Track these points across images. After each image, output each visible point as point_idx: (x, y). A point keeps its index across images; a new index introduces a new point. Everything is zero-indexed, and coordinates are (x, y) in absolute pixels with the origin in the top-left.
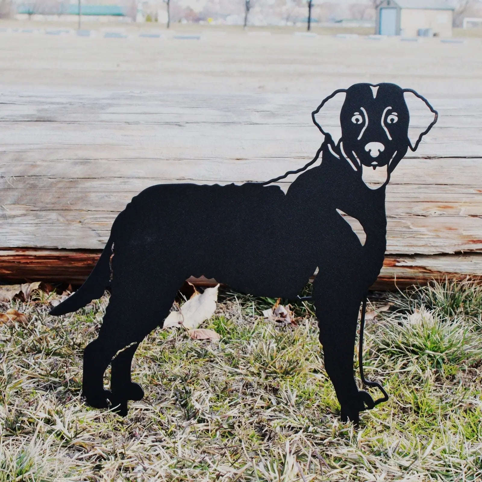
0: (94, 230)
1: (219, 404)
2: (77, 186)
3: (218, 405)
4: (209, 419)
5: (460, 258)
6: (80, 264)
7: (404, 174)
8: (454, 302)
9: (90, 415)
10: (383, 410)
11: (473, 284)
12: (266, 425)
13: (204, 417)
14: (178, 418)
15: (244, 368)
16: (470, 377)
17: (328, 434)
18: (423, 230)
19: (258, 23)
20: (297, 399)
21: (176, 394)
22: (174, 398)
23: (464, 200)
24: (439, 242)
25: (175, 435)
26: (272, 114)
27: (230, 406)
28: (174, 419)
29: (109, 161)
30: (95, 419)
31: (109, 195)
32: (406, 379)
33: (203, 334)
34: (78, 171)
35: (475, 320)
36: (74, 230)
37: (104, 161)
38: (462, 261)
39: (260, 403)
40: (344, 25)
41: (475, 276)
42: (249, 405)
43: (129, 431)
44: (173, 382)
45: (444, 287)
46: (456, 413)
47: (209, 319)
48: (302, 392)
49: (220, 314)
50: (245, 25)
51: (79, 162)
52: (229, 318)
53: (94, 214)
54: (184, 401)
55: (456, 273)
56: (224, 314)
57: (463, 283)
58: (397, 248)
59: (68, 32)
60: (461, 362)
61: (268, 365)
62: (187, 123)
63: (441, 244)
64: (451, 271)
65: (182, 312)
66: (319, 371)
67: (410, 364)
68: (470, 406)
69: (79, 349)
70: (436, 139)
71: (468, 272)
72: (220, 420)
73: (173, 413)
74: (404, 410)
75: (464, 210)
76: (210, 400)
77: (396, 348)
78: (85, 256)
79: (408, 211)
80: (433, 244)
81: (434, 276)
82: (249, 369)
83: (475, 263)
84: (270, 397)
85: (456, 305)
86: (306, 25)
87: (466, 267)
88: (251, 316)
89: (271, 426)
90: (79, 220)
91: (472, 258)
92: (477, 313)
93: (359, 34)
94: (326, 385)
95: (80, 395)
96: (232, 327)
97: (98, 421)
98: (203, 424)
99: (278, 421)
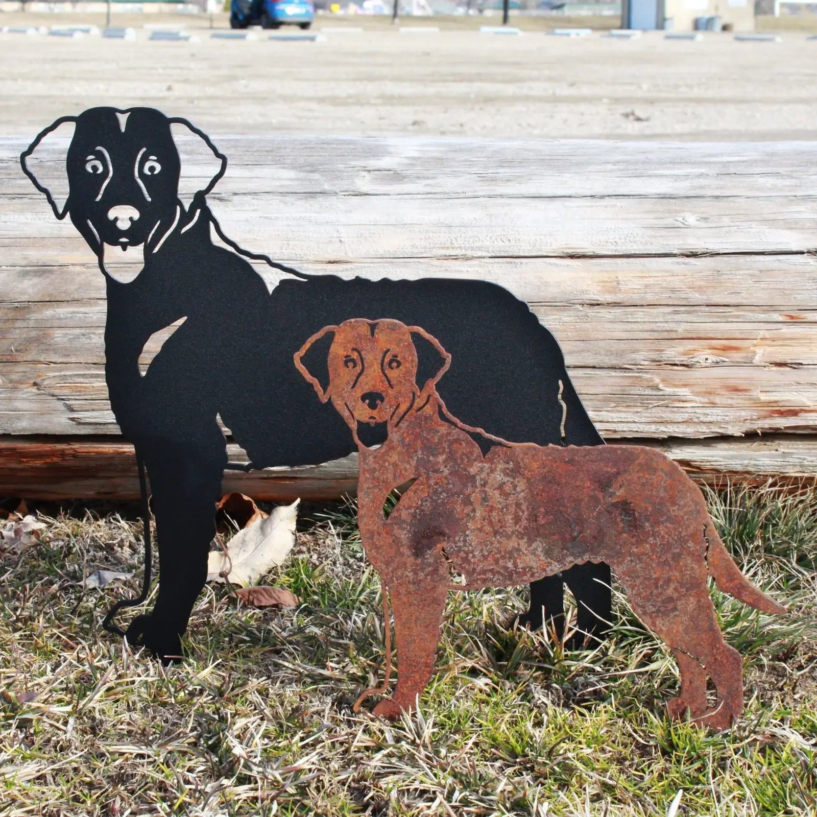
0: (63, 399)
1: (284, 743)
2: (28, 316)
3: (280, 745)
4: (258, 777)
5: (756, 444)
6: (38, 463)
7: (646, 286)
8: (745, 528)
9: (26, 770)
10: (603, 750)
11: (780, 492)
12: (372, 786)
13: (248, 773)
14: (200, 774)
15: (337, 666)
16: (773, 680)
17: (490, 805)
18: (683, 392)
19: (417, 12)
20: (436, 730)
21: (200, 724)
22: (195, 733)
23: (762, 334)
24: (715, 414)
25: (188, 811)
26: (396, 176)
27: (303, 747)
28: (190, 776)
29: (89, 268)
30: (38, 778)
31: (89, 333)
32: (649, 686)
33: (266, 596)
34: (29, 288)
35: (785, 564)
36: (24, 399)
37: (78, 269)
38: (759, 450)
39: (361, 739)
40: (567, 12)
41: (784, 478)
42: (342, 743)
43: (102, 803)
44: (198, 698)
45: (725, 502)
46: (743, 755)
47: (279, 564)
48: (445, 716)
49: (301, 557)
50: (395, 15)
51: (31, 271)
52: (317, 564)
53: (60, 371)
54: (214, 739)
55: (748, 473)
56: (308, 556)
57: (762, 492)
58: (634, 427)
59: (87, 31)
60: (755, 651)
61: (382, 661)
62: (236, 194)
63: (719, 419)
64: (739, 468)
65: (231, 553)
66: (481, 672)
67: (657, 655)
68: (770, 741)
69: (25, 631)
70: (706, 219)
71: (770, 470)
72: (279, 778)
73: (191, 764)
74: (644, 750)
75: (761, 354)
76: (265, 736)
77: (631, 625)
78: (47, 447)
79: (654, 356)
80: (702, 419)
81: (706, 479)
82: (346, 670)
83: (784, 453)
84: (384, 728)
85: (748, 534)
86: (501, 13)
87: (767, 461)
88: (361, 560)
89: (381, 788)
90: (32, 381)
91: (779, 445)
92: (788, 549)
93: (593, 28)
94: (494, 700)
95: (14, 726)
96: (321, 580)
97: (42, 781)
98: (246, 787)
99: (396, 777)
